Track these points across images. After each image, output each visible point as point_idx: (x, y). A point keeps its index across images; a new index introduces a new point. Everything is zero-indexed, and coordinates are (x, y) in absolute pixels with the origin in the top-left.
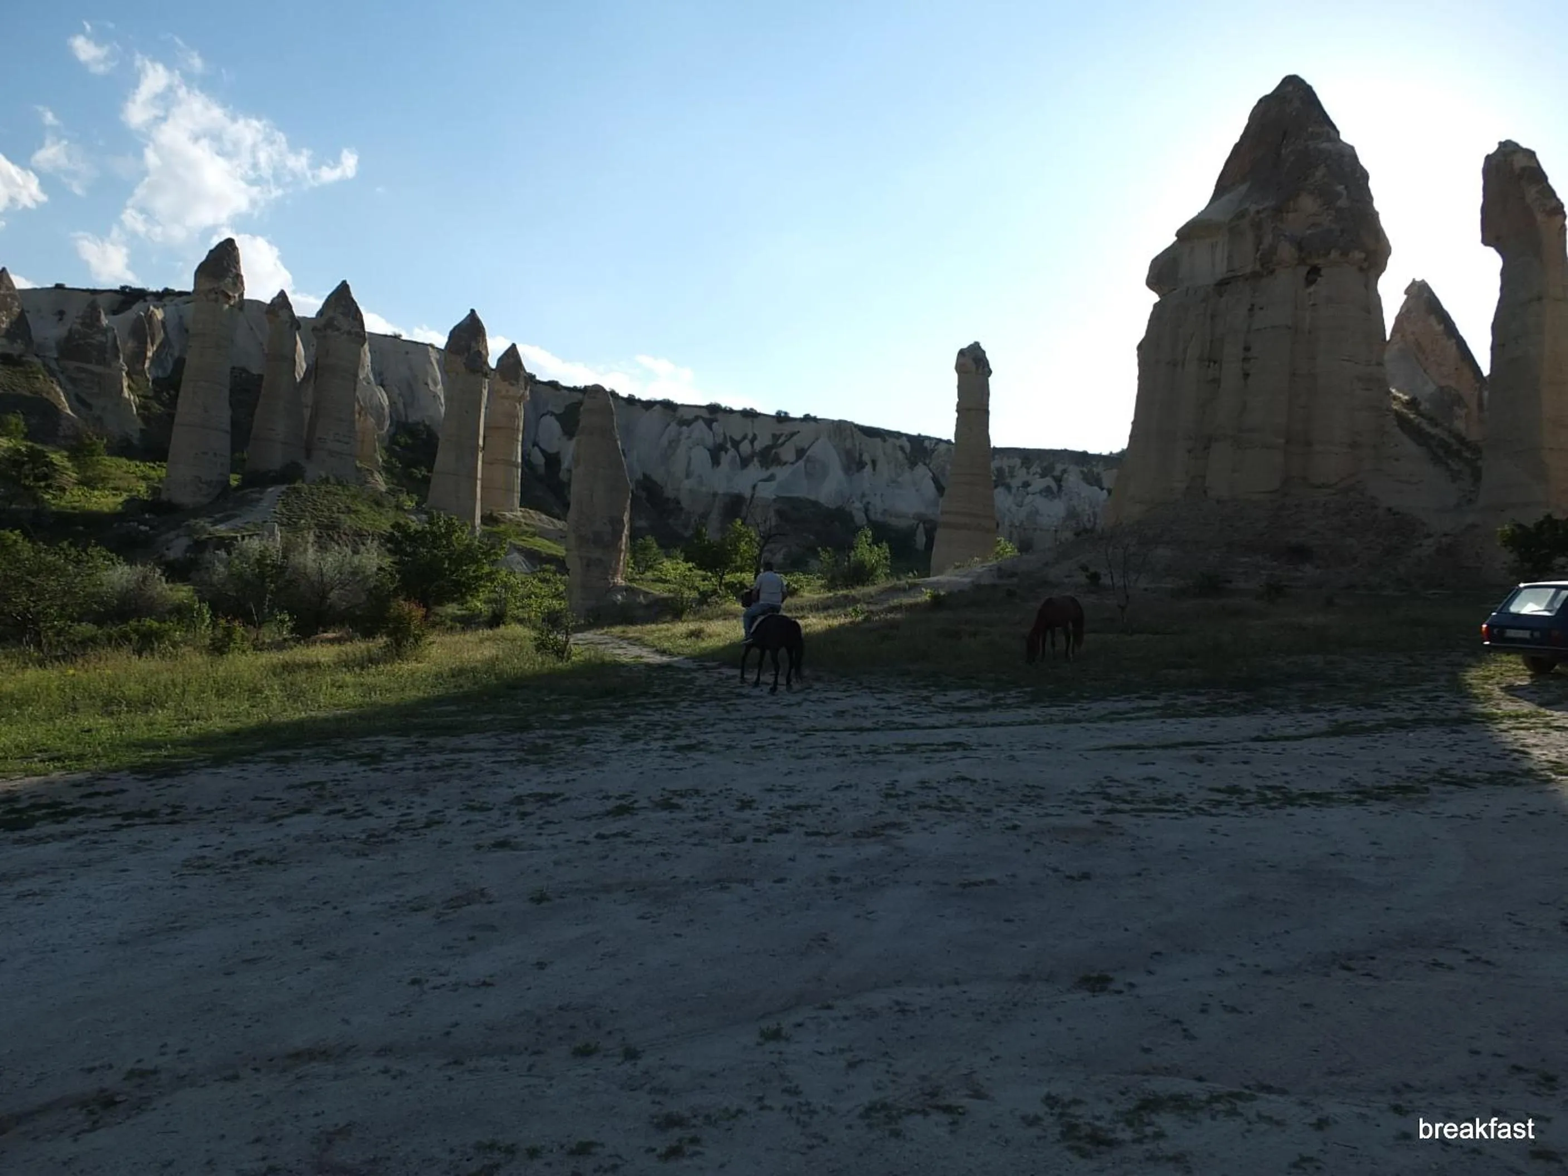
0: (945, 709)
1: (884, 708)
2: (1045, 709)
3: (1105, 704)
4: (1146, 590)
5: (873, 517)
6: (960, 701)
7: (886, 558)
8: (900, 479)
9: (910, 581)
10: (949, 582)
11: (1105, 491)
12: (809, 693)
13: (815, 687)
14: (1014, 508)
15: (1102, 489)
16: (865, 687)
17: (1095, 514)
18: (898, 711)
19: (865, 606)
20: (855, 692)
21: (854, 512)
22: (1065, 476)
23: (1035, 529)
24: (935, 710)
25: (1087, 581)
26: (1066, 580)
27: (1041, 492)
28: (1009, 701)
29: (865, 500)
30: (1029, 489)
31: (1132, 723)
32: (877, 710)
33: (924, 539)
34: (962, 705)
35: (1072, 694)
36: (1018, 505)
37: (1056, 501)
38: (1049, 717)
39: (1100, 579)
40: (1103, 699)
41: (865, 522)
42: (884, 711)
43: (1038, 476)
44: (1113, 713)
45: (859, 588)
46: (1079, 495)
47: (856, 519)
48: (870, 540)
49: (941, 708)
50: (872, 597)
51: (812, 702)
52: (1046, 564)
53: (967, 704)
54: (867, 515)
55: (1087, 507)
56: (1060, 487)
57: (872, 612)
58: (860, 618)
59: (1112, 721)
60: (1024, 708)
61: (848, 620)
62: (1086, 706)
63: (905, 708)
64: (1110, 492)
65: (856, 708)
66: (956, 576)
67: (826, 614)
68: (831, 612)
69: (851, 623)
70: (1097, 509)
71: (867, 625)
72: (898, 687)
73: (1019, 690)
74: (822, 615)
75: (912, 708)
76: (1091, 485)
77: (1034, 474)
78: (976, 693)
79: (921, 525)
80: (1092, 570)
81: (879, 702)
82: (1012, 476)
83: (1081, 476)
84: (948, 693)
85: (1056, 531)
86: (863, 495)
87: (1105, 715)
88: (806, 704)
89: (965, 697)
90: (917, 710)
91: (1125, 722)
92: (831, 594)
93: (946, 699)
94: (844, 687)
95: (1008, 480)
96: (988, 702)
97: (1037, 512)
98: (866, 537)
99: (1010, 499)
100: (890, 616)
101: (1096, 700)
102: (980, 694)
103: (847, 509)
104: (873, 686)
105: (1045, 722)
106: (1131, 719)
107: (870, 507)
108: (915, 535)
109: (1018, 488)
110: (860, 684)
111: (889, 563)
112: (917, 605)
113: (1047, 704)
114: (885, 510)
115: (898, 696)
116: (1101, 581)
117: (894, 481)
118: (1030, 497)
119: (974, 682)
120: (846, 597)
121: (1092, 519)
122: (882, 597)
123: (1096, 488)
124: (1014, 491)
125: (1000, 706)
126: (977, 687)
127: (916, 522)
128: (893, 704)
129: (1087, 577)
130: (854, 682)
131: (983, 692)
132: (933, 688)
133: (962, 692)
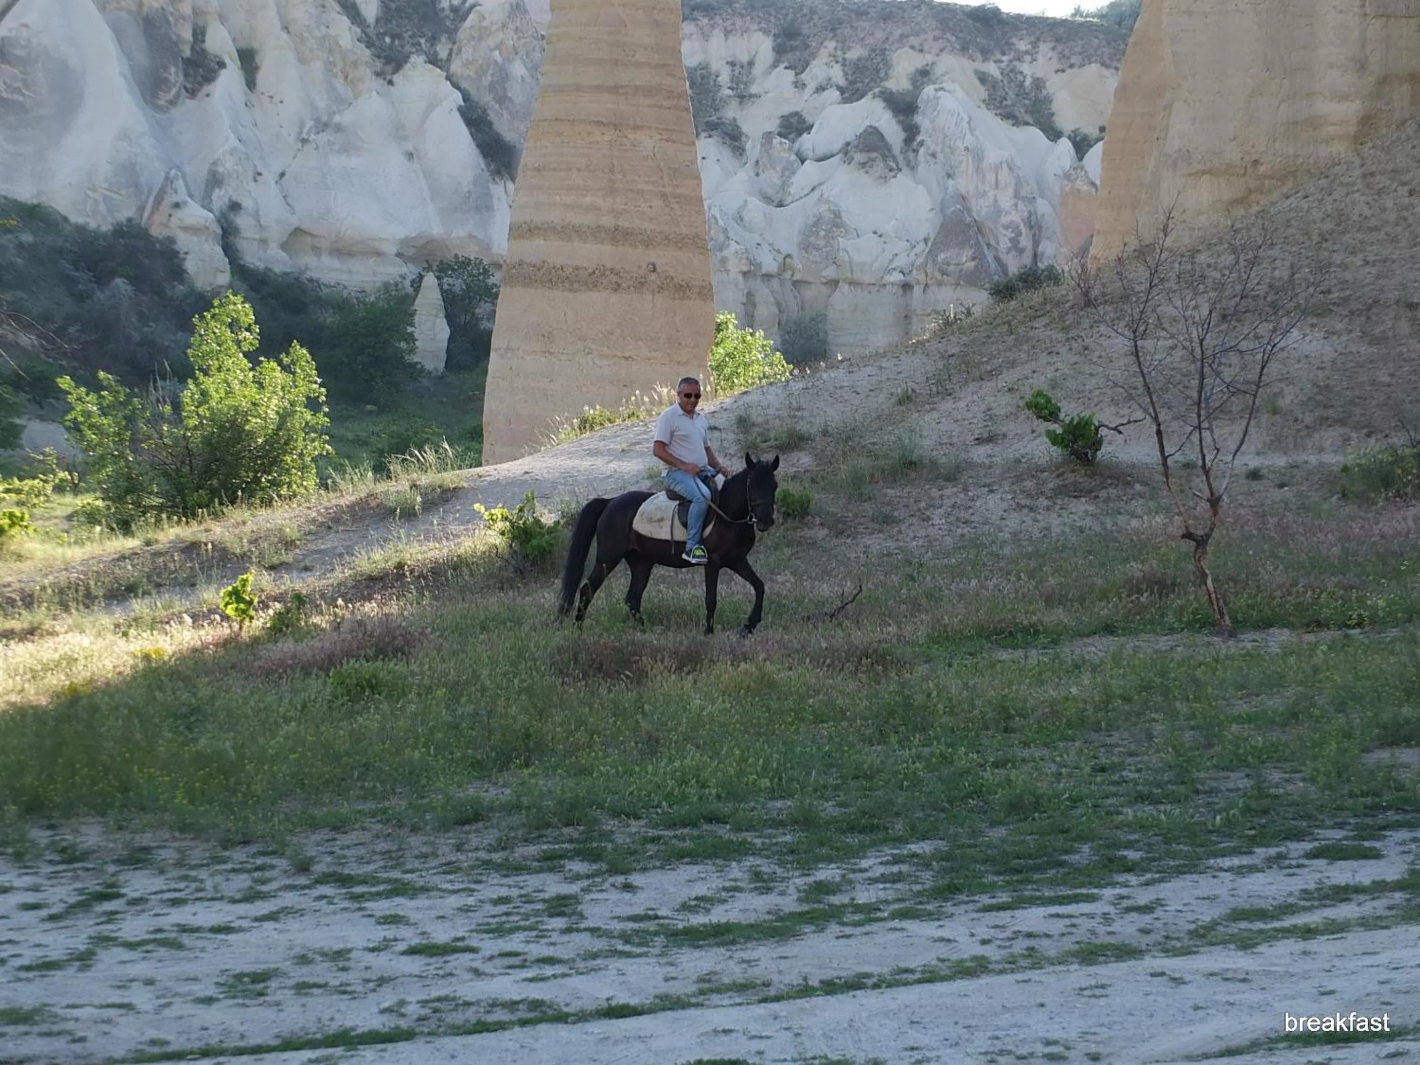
0: (640, 938)
1: (413, 951)
2: (1004, 917)
3: (1205, 884)
4: (1255, 475)
5: (253, 257)
6: (685, 907)
7: (312, 404)
8: (345, 118)
9: (424, 480)
10: (568, 477)
11: (1065, 144)
12: (111, 916)
13: (130, 892)
14: (756, 208)
15: (1054, 135)
16: (323, 879)
17: (1034, 224)
18: (465, 959)
19: (267, 581)
20: (290, 899)
21: (184, 242)
22: (929, 91)
23: (834, 283)
24: (599, 944)
25: (1056, 452)
26: (980, 453)
27: (846, 150)
28: (864, 896)
29: (220, 197)
30: (806, 141)
31: (1322, 945)
32: (382, 963)
33: (443, 331)
34: (698, 920)
35: (1083, 855)
36: (767, 199)
37: (903, 179)
38: (1020, 946)
39: (1098, 444)
40: (1190, 867)
41: (224, 278)
42: (415, 965)
43: (835, 94)
44: (1238, 915)
45: (237, 514)
46: (978, 155)
47: (190, 265)
48: (250, 339)
49: (626, 938)
50: (289, 544)
51: (131, 946)
52: (906, 399)
53: (718, 915)
54: (229, 250)
55: (1006, 200)
56: (911, 132)
57: (299, 599)
58: (260, 622)
59: (1246, 944)
60: (930, 916)
61: (210, 634)
62: (1144, 897)
63: (490, 945)
64: (1081, 145)
65: (304, 960)
66: (593, 453)
67: (119, 615)
68: (138, 606)
69: (224, 643)
70: (1042, 207)
71: (287, 646)
72: (450, 868)
73: (889, 851)
74: (106, 621)
75: (514, 943)
76: (1017, 121)
77: (821, 89)
78: (737, 871)
79: (430, 280)
80: (1070, 411)
81: (390, 932)
82: (743, 98)
83: (983, 92)
84: (636, 879)
85: (906, 287)
86: (215, 180)
87: (1212, 926)
88: (108, 957)
89: (701, 889)
90: (538, 950)
91: (1292, 945)
92: (132, 543)
93: (638, 903)
94: (242, 882)
95: (731, 112)
96: (789, 903)
97: (836, 221)
98: (234, 326)
99: (742, 177)
100: (370, 608)
101: (1167, 874)
102: (757, 876)
103: (156, 232)
104: (353, 869)
105: (1011, 964)
106: (1308, 933)
107: (242, 221)
108: (408, 316)
109: (768, 136)
110: (303, 867)
111: (323, 420)
112: (458, 565)
113: (1004, 897)
114: (298, 231)
115: (454, 901)
116: (1105, 452)
117: (322, 126)
118: (809, 171)
119: (724, 832)
120: (191, 548)
121: (1025, 242)
122: (330, 542)
123: (1035, 133)
124: (753, 148)
125: (834, 914)
126: (739, 851)
127: (410, 271)
128: (441, 935)
129: (1055, 439)
130: (282, 863)
131: (766, 867)
132: (577, 866)
133: (687, 871)
